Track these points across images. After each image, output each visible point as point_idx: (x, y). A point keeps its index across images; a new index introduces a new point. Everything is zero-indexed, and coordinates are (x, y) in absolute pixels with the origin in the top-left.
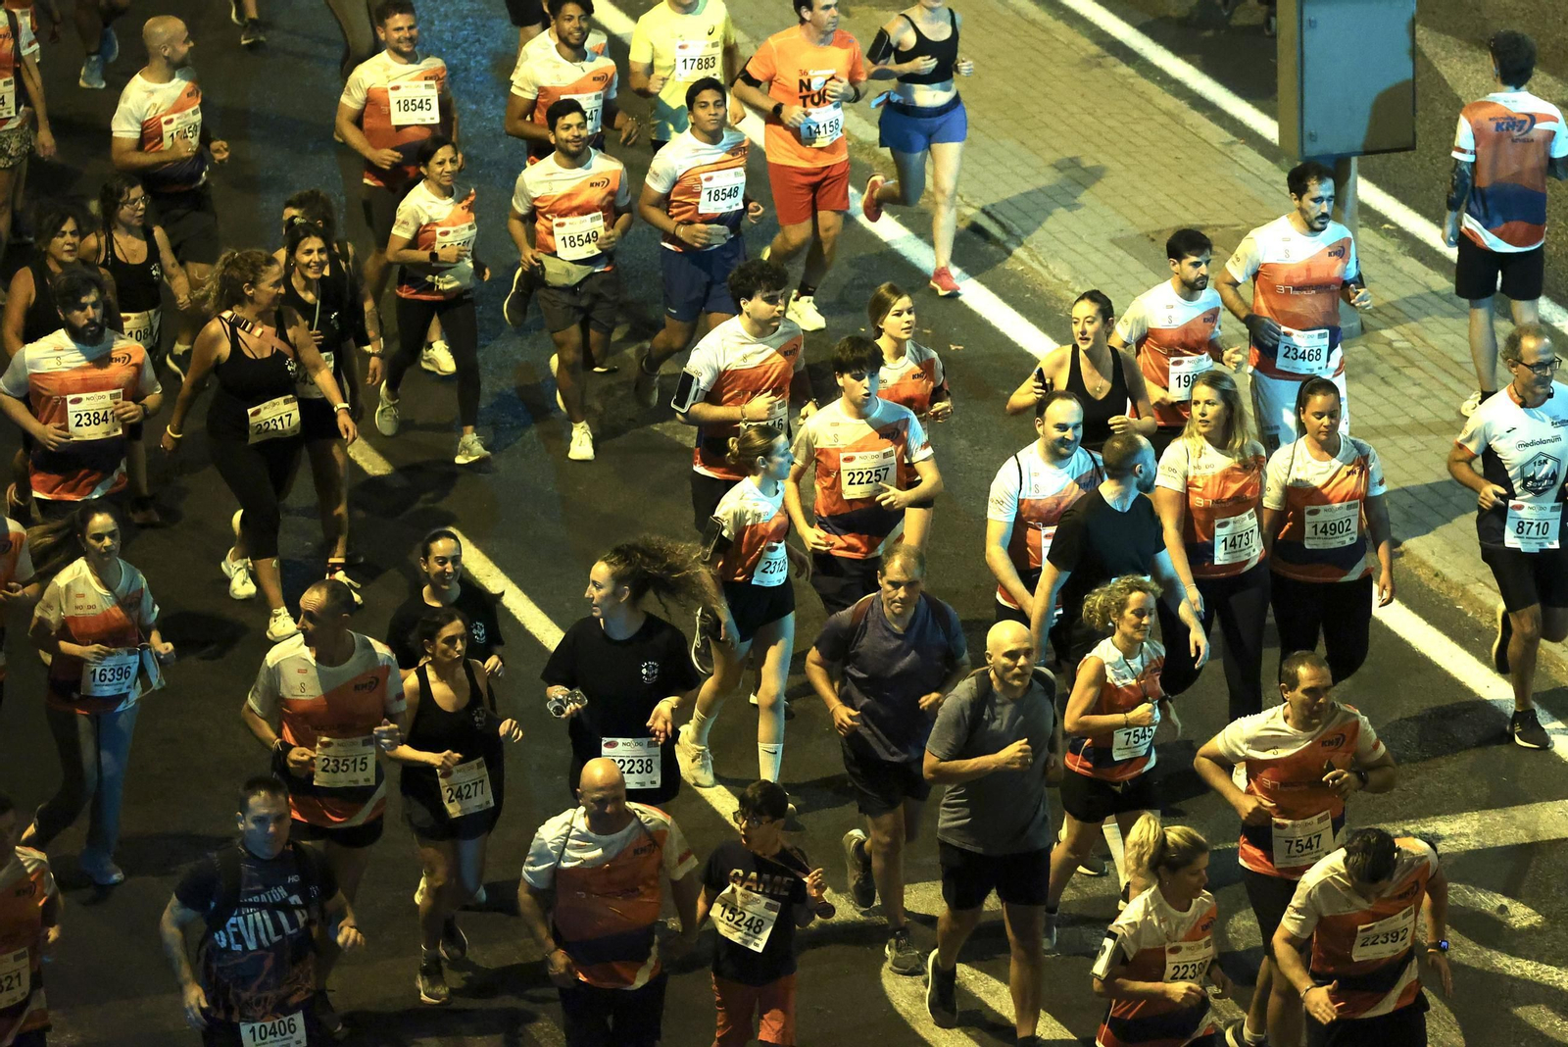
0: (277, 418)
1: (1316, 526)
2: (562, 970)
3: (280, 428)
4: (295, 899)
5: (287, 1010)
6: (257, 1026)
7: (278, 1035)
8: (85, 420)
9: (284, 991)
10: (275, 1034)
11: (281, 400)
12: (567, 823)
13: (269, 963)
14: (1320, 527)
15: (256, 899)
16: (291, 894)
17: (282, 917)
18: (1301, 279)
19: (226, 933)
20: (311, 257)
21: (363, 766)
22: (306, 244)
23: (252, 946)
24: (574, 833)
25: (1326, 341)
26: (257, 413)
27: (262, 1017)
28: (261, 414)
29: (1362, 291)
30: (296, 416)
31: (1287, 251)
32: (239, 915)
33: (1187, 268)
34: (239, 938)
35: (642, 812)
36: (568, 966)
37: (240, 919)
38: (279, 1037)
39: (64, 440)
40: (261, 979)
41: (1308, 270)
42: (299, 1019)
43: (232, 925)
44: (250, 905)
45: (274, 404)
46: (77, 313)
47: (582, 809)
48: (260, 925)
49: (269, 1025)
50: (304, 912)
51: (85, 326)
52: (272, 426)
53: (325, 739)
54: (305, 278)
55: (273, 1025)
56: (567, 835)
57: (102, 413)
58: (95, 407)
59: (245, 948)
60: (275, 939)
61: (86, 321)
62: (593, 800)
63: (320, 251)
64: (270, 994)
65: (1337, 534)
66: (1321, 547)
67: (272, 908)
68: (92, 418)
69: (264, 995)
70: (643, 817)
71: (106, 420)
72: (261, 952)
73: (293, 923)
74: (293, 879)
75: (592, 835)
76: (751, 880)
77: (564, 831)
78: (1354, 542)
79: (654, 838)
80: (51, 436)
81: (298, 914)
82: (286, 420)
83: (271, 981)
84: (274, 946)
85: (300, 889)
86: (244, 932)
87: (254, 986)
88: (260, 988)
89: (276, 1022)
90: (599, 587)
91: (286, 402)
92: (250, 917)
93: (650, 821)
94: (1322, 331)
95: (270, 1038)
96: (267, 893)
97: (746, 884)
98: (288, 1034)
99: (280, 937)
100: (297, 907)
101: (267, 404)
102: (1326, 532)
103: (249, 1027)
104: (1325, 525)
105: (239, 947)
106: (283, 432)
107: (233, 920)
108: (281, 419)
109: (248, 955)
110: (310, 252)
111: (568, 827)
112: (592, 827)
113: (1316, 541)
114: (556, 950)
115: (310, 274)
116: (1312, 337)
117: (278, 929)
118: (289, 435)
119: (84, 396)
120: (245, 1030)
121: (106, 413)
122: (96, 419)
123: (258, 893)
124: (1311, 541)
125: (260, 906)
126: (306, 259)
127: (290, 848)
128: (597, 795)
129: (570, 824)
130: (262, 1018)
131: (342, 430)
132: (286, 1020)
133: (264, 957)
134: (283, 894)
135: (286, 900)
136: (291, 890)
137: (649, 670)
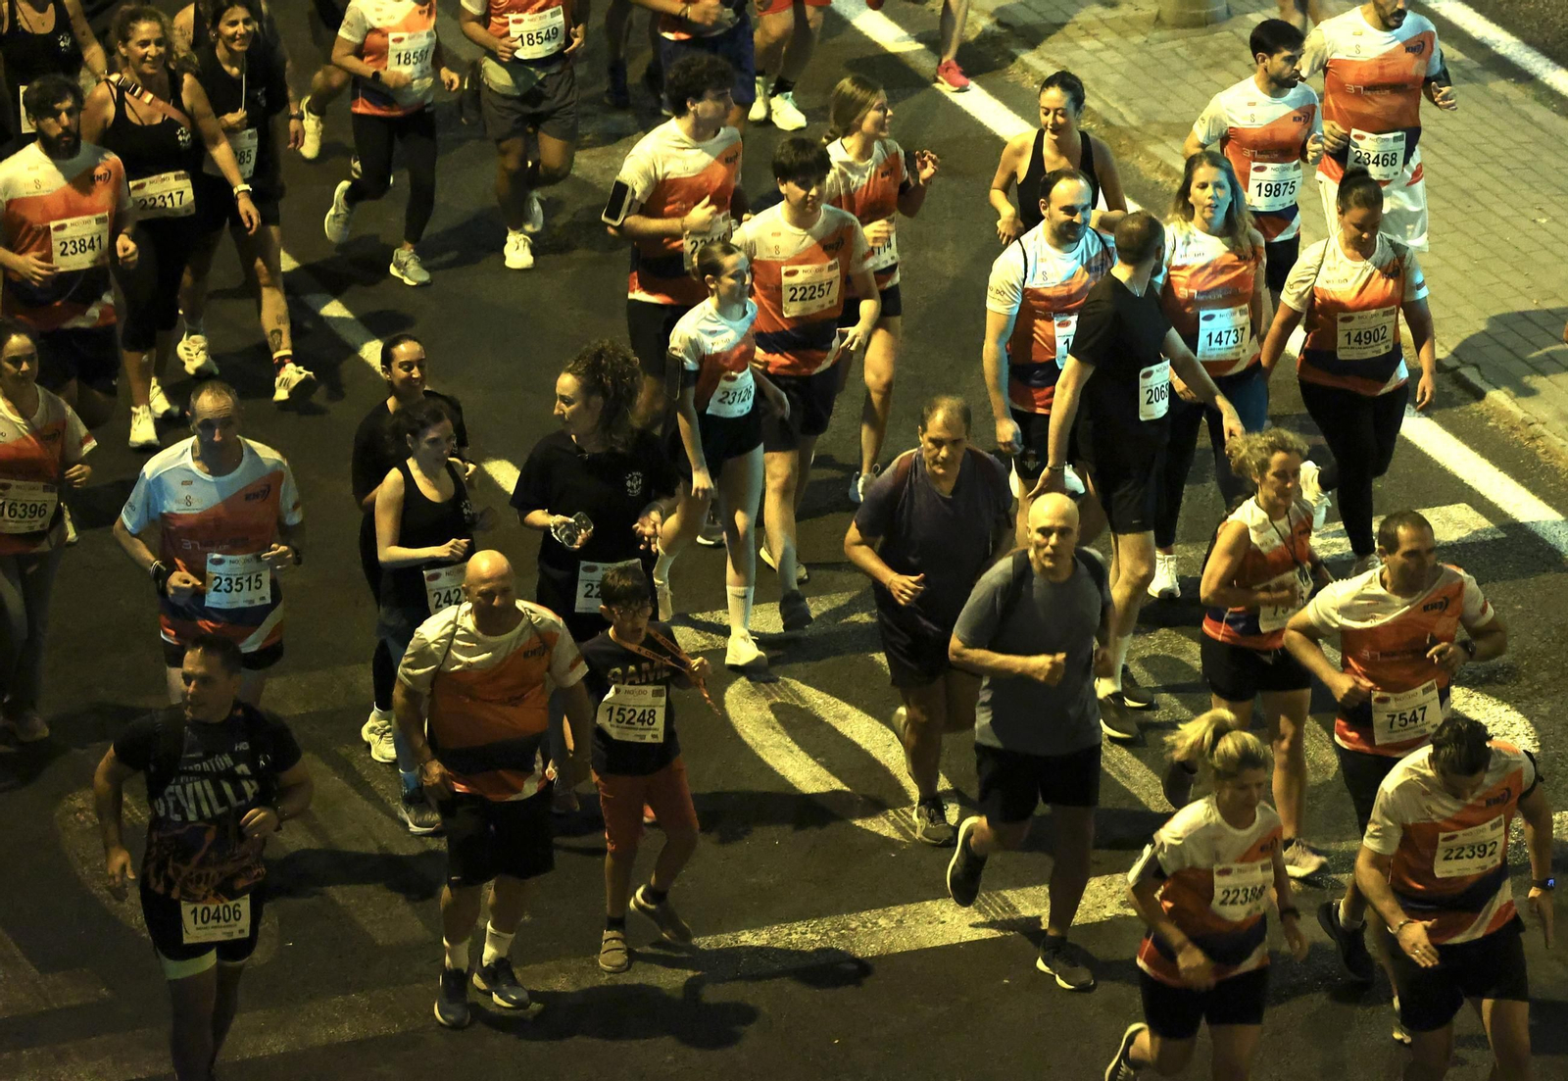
0: (167, 194)
1: (1349, 335)
2: (437, 780)
3: (169, 205)
4: (242, 768)
5: (234, 895)
6: (200, 908)
7: (222, 921)
8: (70, 248)
9: (229, 868)
10: (218, 919)
11: (171, 175)
12: (450, 623)
13: (210, 836)
14: (1354, 335)
15: (197, 766)
16: (236, 764)
17: (227, 788)
18: (1373, 78)
19: (166, 802)
20: (235, 29)
21: (258, 584)
22: (232, 13)
23: (192, 817)
24: (459, 632)
25: (1403, 144)
26: (141, 187)
27: (205, 898)
28: (146, 188)
29: (1445, 90)
30: (189, 195)
31: (1358, 46)
32: (178, 782)
33: (1277, 62)
34: (179, 808)
35: (531, 611)
36: (442, 776)
37: (179, 788)
38: (222, 922)
39: (49, 273)
40: (203, 853)
41: (1381, 67)
42: (244, 904)
43: (171, 794)
44: (189, 773)
45: (164, 180)
46: (51, 120)
47: (467, 606)
48: (200, 793)
49: (213, 908)
50: (254, 783)
51: (59, 136)
52: (159, 202)
53: (217, 556)
54: (230, 50)
55: (218, 909)
56: (452, 636)
57: (88, 239)
58: (80, 234)
59: (185, 818)
60: (219, 811)
61: (60, 130)
62: (481, 594)
63: (246, 22)
64: (213, 872)
65: (1372, 343)
66: (1355, 357)
67: (216, 778)
68: (78, 246)
69: (204, 872)
70: (534, 616)
71: (93, 247)
72: (201, 824)
73: (240, 794)
74: (244, 746)
75: (480, 634)
76: (633, 674)
77: (449, 629)
78: (1390, 349)
79: (544, 638)
80: (35, 269)
81: (245, 784)
82: (176, 198)
83: (213, 855)
84: (215, 819)
85: (251, 759)
86: (183, 802)
87: (195, 860)
88: (202, 863)
89: (221, 906)
90: (567, 401)
91: (177, 178)
92: (189, 788)
93: (541, 622)
94: (1399, 134)
95: (213, 923)
96: (211, 761)
97: (628, 680)
98: (233, 921)
99: (225, 808)
100: (244, 777)
101: (155, 178)
102: (1360, 341)
103: (191, 907)
104: (1360, 334)
105: (177, 818)
106: (173, 210)
107: (171, 789)
108: (171, 195)
109: (188, 827)
110: (234, 23)
111: (451, 626)
112: (479, 625)
113: (1350, 352)
114: (432, 759)
115: (236, 47)
116: (1387, 140)
117: (222, 799)
118: (183, 214)
119: (67, 222)
120: (186, 909)
121: (92, 239)
122: (81, 246)
123: (199, 760)
124: (1343, 351)
125: (202, 775)
126: (230, 31)
127: (240, 712)
128: (483, 587)
129: (454, 622)
131: (245, 218)
132: (232, 904)
133: (205, 829)
134: (228, 760)
135: (232, 768)
136: (238, 758)
137: (634, 484)
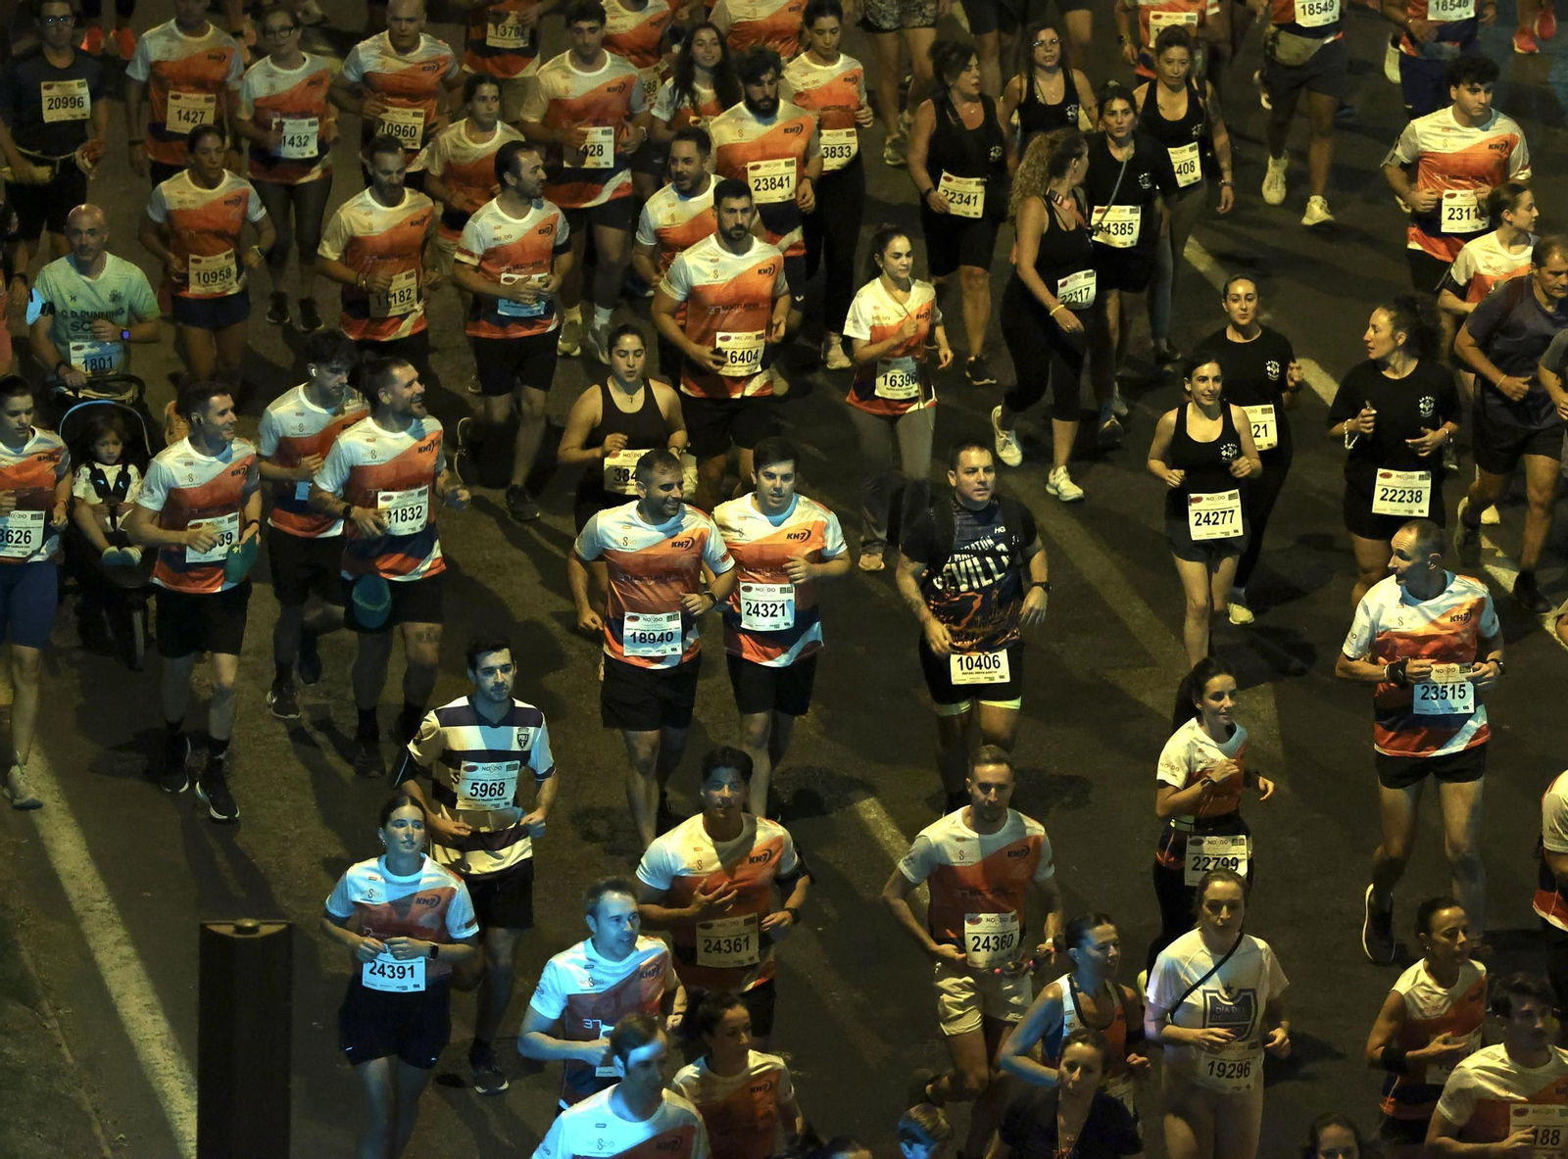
0: (1078, 290)
3: (1080, 300)
4: (1002, 547)
5: (995, 649)
6: (964, 658)
8: (762, 184)
9: (989, 628)
10: (981, 666)
11: (1082, 274)
13: (976, 604)
15: (967, 547)
16: (997, 543)
17: (989, 560)
19: (942, 576)
26: (1064, 284)
28: (1067, 285)
32: (953, 561)
34: (952, 581)
37: (954, 565)
38: (984, 669)
40: (970, 617)
42: (1003, 656)
43: (947, 571)
44: (961, 551)
45: (1077, 277)
48: (971, 569)
49: (975, 659)
50: (1009, 556)
55: (979, 658)
57: (778, 179)
59: (958, 589)
60: (985, 582)
61: (762, 97)
64: (977, 631)
68: (769, 184)
69: (970, 631)
71: (782, 186)
73: (1001, 568)
74: (1001, 530)
81: (1004, 559)
84: (983, 588)
85: (1007, 538)
86: (957, 576)
87: (964, 621)
88: (970, 624)
89: (983, 657)
91: (1086, 276)
92: (962, 564)
95: (976, 669)
96: (977, 542)
98: (992, 668)
99: (989, 580)
100: (1003, 553)
103: (959, 657)
105: (952, 589)
107: (947, 566)
108: (1081, 291)
109: (960, 596)
117: (987, 572)
118: (1085, 307)
119: (761, 163)
120: (954, 659)
121: (782, 179)
122: (773, 184)
123: (969, 543)
125: (971, 553)
130: (970, 649)
132: (991, 656)
133: (974, 598)
134: (991, 542)
135: (994, 548)
136: (997, 539)
137: (1425, 405)
